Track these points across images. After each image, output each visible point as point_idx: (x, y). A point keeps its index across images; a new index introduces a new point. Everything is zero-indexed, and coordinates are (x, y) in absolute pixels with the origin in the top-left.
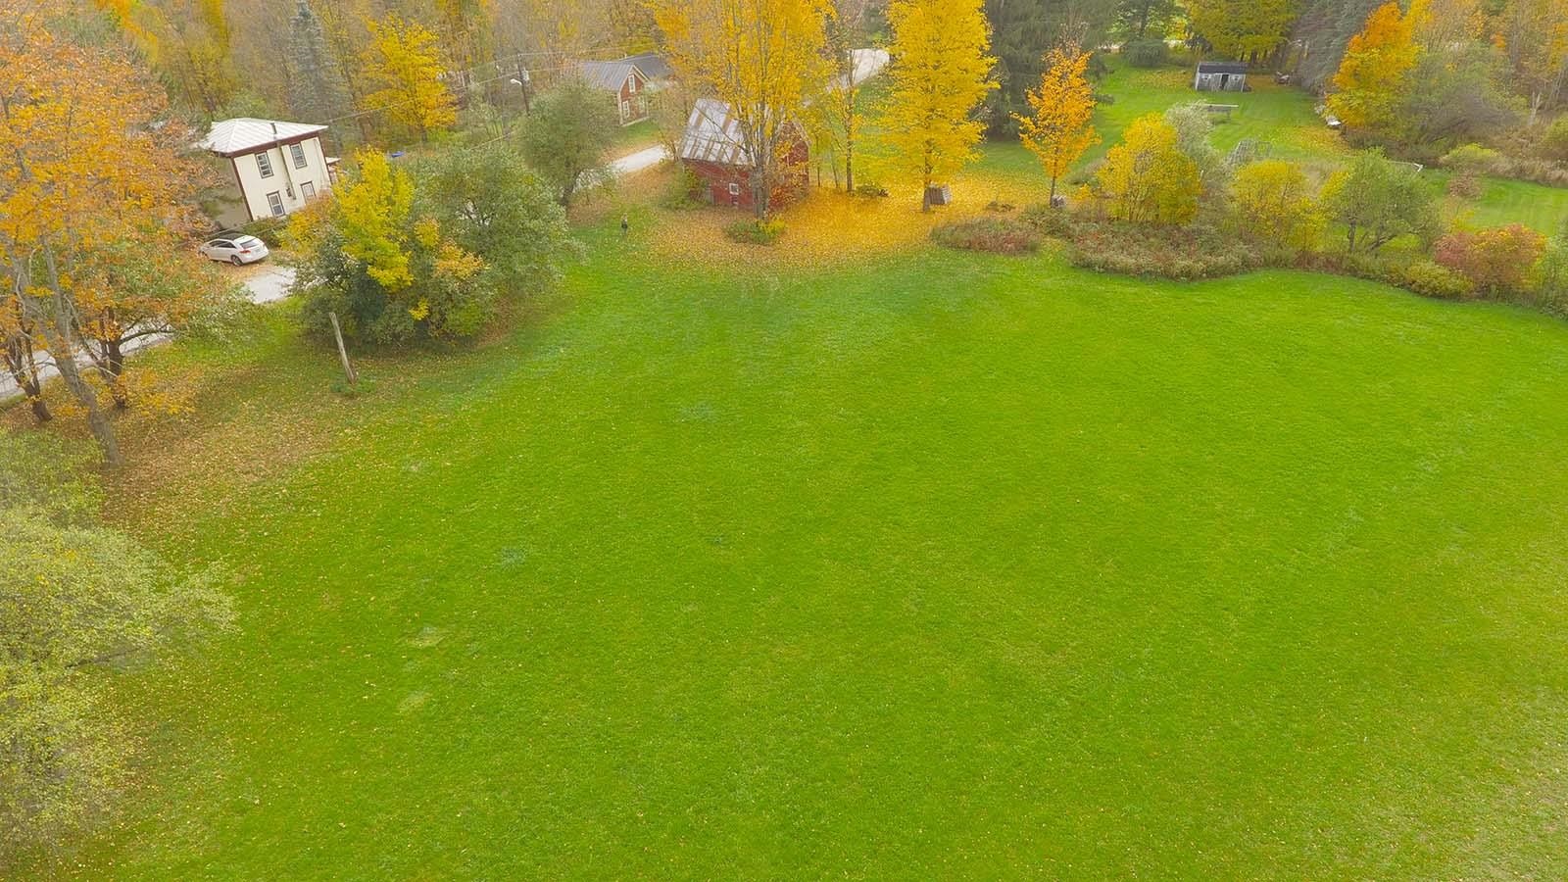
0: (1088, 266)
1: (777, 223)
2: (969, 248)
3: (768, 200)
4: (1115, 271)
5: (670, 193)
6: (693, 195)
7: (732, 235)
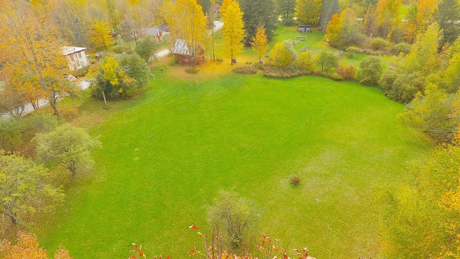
0: (266, 76)
1: (198, 68)
2: (241, 73)
3: (195, 63)
4: (272, 77)
5: (171, 62)
6: (177, 62)
7: (187, 71)
